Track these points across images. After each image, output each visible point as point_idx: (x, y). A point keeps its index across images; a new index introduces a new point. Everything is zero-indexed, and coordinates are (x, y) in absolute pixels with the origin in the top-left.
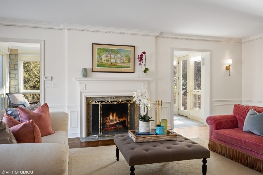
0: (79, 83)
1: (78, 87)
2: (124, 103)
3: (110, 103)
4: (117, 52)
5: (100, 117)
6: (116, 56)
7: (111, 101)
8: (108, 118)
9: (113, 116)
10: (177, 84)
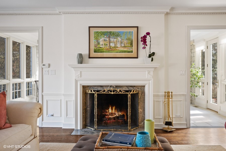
0: (75, 71)
1: (74, 74)
2: (122, 93)
3: (107, 93)
4: (117, 35)
5: (96, 108)
6: (116, 39)
7: (108, 91)
8: (107, 111)
9: (112, 109)
10: (205, 73)
